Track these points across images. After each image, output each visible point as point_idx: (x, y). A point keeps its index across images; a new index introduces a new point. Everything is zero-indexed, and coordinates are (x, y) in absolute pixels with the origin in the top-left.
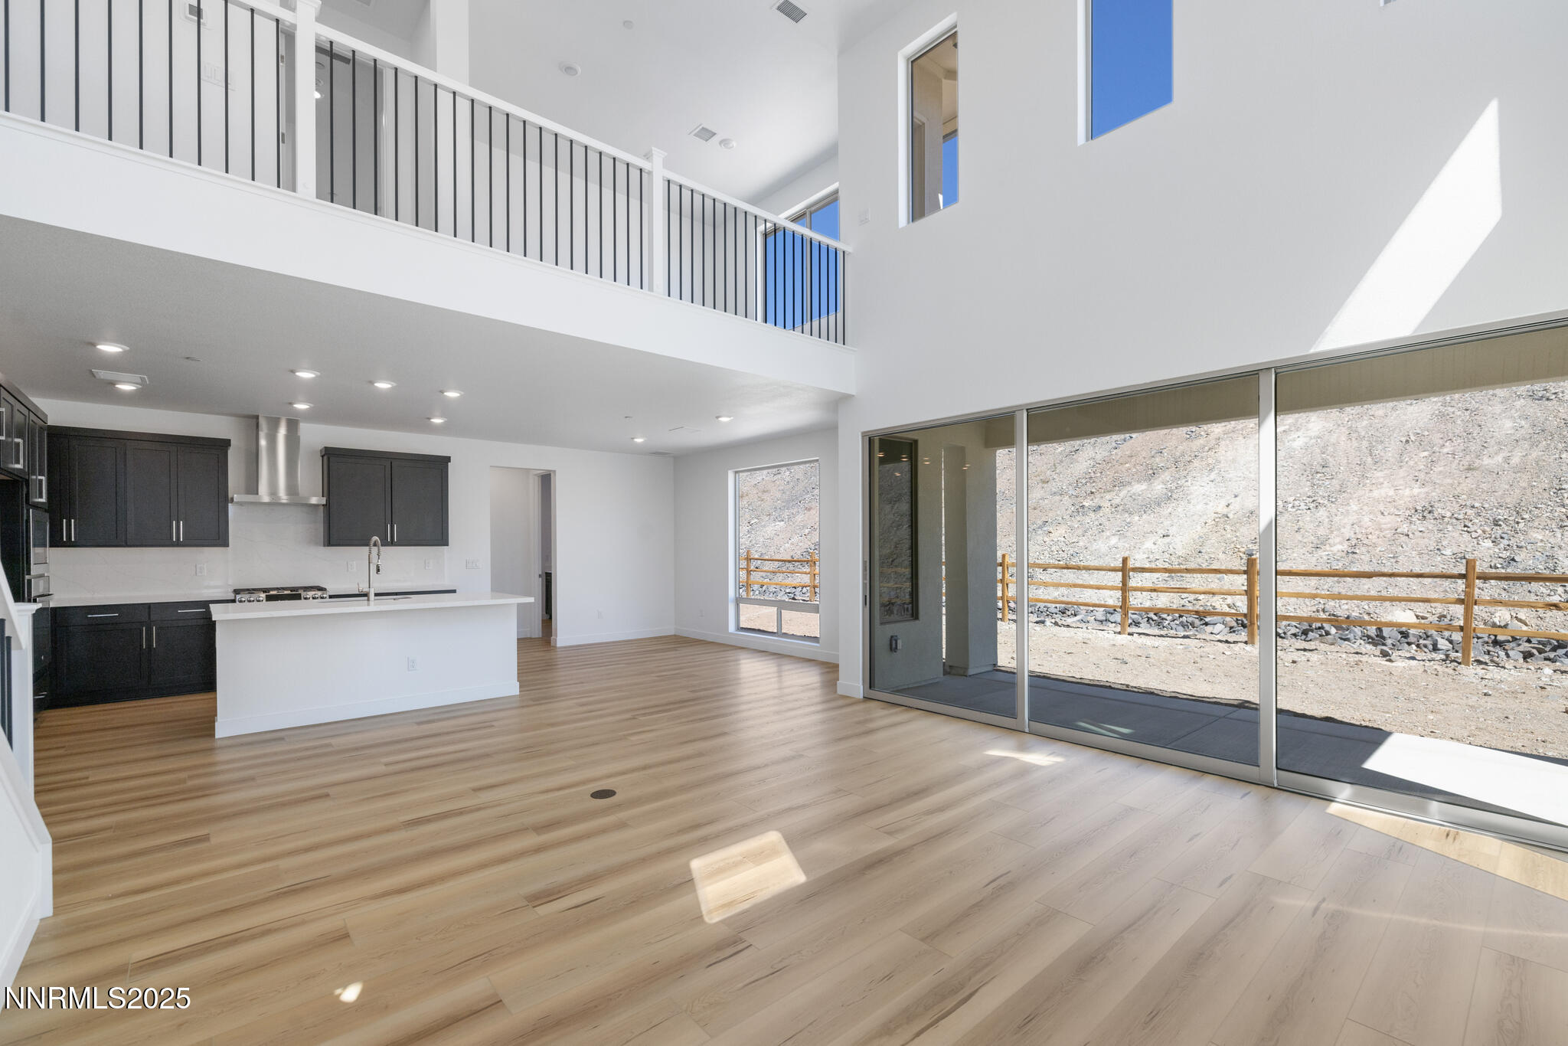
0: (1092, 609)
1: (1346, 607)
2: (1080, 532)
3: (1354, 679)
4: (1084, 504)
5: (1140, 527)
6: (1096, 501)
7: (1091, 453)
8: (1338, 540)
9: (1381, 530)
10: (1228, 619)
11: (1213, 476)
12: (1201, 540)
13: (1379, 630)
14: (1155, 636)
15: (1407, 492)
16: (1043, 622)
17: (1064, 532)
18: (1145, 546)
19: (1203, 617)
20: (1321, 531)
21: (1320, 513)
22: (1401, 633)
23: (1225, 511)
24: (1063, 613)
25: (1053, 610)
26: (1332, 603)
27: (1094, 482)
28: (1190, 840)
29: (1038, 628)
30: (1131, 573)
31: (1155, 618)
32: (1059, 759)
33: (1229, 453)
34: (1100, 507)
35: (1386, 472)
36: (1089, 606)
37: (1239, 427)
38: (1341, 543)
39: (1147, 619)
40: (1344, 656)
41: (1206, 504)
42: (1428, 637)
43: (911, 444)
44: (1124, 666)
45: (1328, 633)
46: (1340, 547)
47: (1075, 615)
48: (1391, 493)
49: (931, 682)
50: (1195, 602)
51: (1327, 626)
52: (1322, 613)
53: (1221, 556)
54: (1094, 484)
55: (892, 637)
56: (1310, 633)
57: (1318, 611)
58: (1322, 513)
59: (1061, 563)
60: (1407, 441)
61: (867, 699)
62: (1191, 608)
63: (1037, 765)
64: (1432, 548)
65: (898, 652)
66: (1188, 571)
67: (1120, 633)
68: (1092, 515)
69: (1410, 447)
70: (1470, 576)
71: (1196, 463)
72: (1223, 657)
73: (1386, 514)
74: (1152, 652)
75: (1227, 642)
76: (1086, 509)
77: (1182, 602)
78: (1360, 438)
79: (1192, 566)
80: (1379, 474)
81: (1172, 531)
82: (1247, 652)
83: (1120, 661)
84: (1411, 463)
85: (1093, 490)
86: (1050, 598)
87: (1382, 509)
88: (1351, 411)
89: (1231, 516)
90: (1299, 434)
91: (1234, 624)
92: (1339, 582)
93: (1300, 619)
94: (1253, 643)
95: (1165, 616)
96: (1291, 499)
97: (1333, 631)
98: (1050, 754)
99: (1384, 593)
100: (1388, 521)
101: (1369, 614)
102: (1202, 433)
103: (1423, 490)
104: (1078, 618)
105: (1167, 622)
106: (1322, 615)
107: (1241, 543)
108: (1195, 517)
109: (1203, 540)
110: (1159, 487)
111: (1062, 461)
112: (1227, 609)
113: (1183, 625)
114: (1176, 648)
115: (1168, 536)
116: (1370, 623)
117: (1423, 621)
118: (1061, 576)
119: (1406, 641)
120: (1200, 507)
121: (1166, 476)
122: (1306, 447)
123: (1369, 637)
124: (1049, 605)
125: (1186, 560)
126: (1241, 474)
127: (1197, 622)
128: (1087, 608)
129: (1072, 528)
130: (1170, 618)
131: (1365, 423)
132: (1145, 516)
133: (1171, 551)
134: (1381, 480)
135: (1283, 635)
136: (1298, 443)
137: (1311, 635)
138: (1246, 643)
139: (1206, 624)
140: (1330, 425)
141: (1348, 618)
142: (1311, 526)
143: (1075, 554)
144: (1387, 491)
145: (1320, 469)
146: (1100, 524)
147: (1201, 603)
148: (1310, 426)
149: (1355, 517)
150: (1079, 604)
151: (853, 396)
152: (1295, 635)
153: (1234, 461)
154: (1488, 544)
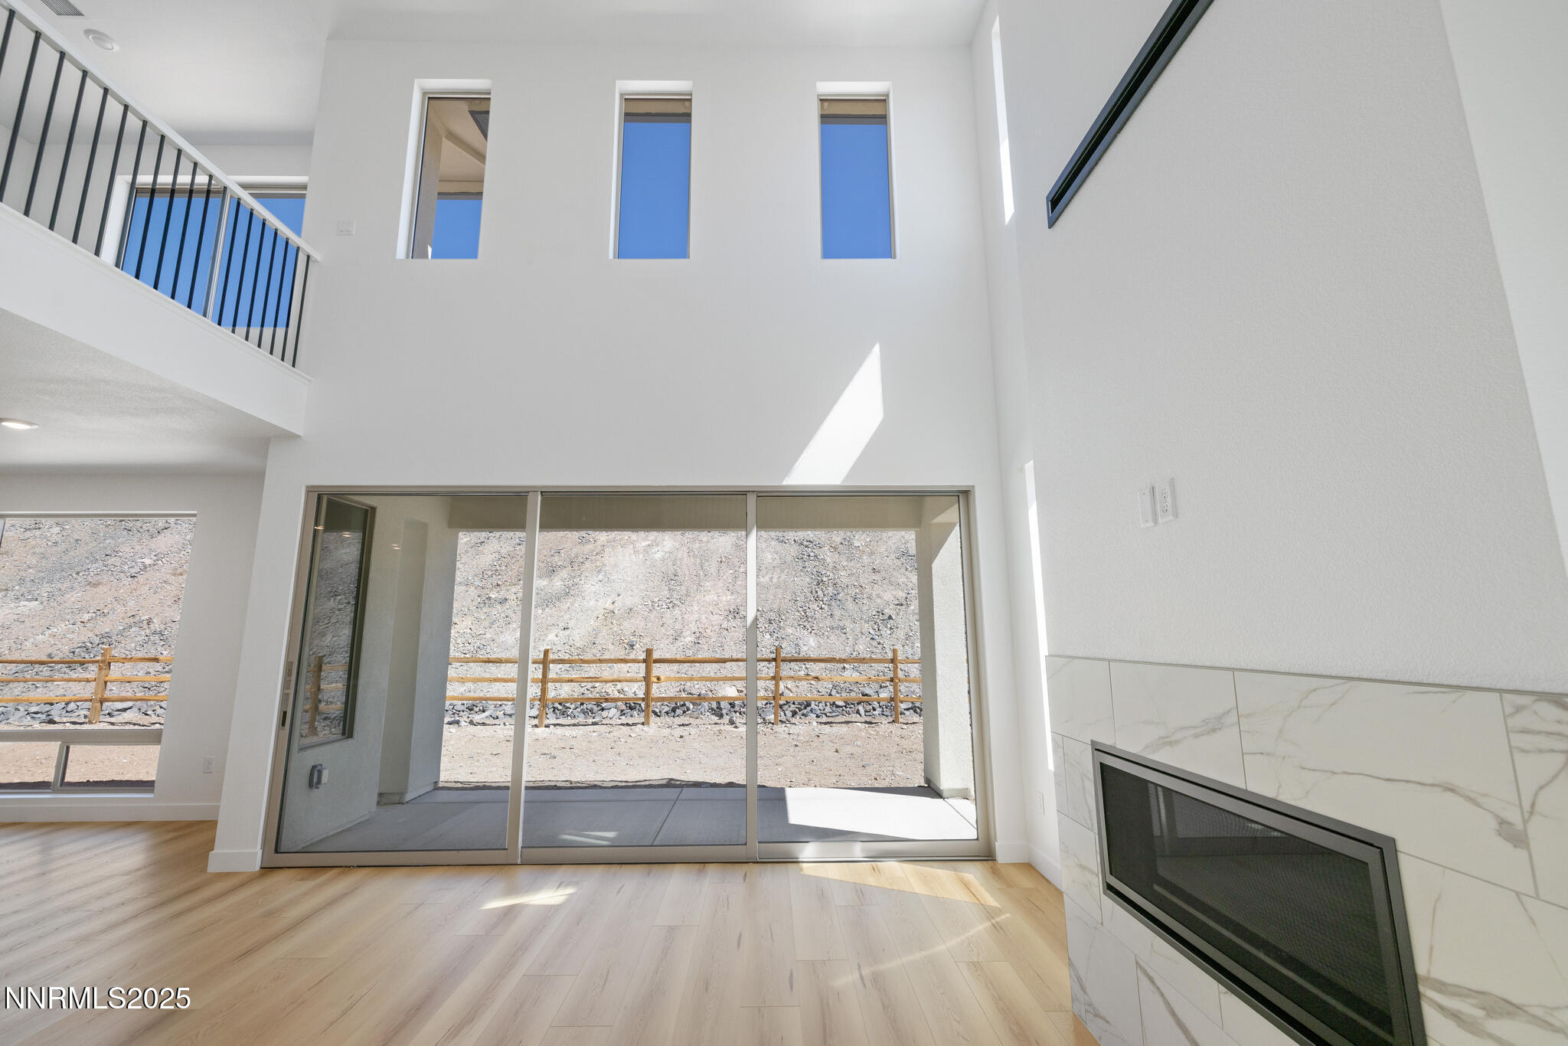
0: (500, 703)
1: (697, 686)
2: (486, 624)
3: (724, 746)
4: (491, 595)
5: (544, 620)
6: (502, 593)
7: (497, 547)
8: (688, 633)
9: (712, 626)
10: (619, 703)
11: (601, 577)
12: (595, 632)
13: (719, 703)
14: (569, 725)
15: (724, 598)
16: (458, 722)
17: (470, 623)
18: (549, 638)
19: (602, 702)
20: (678, 626)
21: (676, 611)
22: (730, 704)
23: (611, 607)
24: (471, 710)
25: (459, 707)
26: (688, 684)
27: (499, 574)
28: (739, 946)
29: (453, 729)
30: (551, 665)
31: (560, 707)
32: (570, 890)
33: (611, 559)
34: (506, 599)
35: (711, 582)
36: (498, 700)
37: (618, 538)
38: (690, 635)
39: (552, 709)
40: (709, 727)
41: (597, 601)
43: (367, 511)
44: (553, 760)
45: (688, 709)
46: (689, 639)
47: (484, 711)
48: (715, 598)
49: (360, 821)
50: (592, 690)
51: (687, 703)
52: (683, 693)
53: (611, 647)
54: (500, 577)
55: (314, 767)
56: (677, 710)
57: (680, 691)
58: (677, 611)
59: (468, 656)
60: (721, 562)
61: (267, 869)
62: (590, 696)
63: (552, 906)
64: (740, 639)
65: (321, 787)
66: (583, 661)
67: (536, 726)
68: (499, 607)
69: (723, 565)
70: (779, 660)
71: (588, 564)
72: (630, 740)
73: (713, 613)
74: (573, 742)
75: (628, 724)
76: (492, 601)
77: (582, 690)
78: (695, 556)
79: (588, 656)
80: (708, 584)
81: (571, 624)
82: (645, 732)
83: (548, 756)
84: (725, 577)
85: (499, 583)
86: (455, 695)
87: (712, 610)
88: (690, 535)
89: (616, 612)
90: (659, 548)
91: (624, 707)
92: (691, 667)
93: (671, 699)
94: (648, 724)
95: (568, 705)
96: (656, 600)
97: (691, 707)
98: (559, 886)
99: (719, 675)
100: (716, 619)
101: (711, 691)
102: (591, 540)
103: (733, 597)
104: (487, 713)
105: (571, 711)
106: (684, 695)
107: (624, 635)
108: (589, 612)
109: (596, 632)
110: (558, 583)
111: (467, 552)
112: (617, 695)
113: (584, 712)
114: (591, 736)
115: (567, 629)
116: (713, 699)
117: (744, 695)
118: (467, 670)
119: (733, 709)
120: (592, 603)
121: (564, 574)
122: (663, 560)
123: (712, 709)
124: (455, 702)
125: (583, 651)
126: (621, 577)
127: (595, 708)
128: (495, 702)
129: (478, 619)
130: (573, 706)
131: (697, 545)
132: (547, 610)
133: (571, 642)
134: (709, 588)
135: (659, 714)
136: (658, 556)
137: (678, 712)
138: (643, 724)
139: (603, 709)
140: (677, 545)
141: (699, 695)
142: (671, 621)
143: (482, 647)
144: (712, 597)
145: (673, 577)
146: (507, 617)
147: (597, 690)
148: (665, 543)
149: (697, 616)
150: (487, 699)
151: (299, 436)
152: (667, 713)
153: (616, 565)
154: (768, 636)
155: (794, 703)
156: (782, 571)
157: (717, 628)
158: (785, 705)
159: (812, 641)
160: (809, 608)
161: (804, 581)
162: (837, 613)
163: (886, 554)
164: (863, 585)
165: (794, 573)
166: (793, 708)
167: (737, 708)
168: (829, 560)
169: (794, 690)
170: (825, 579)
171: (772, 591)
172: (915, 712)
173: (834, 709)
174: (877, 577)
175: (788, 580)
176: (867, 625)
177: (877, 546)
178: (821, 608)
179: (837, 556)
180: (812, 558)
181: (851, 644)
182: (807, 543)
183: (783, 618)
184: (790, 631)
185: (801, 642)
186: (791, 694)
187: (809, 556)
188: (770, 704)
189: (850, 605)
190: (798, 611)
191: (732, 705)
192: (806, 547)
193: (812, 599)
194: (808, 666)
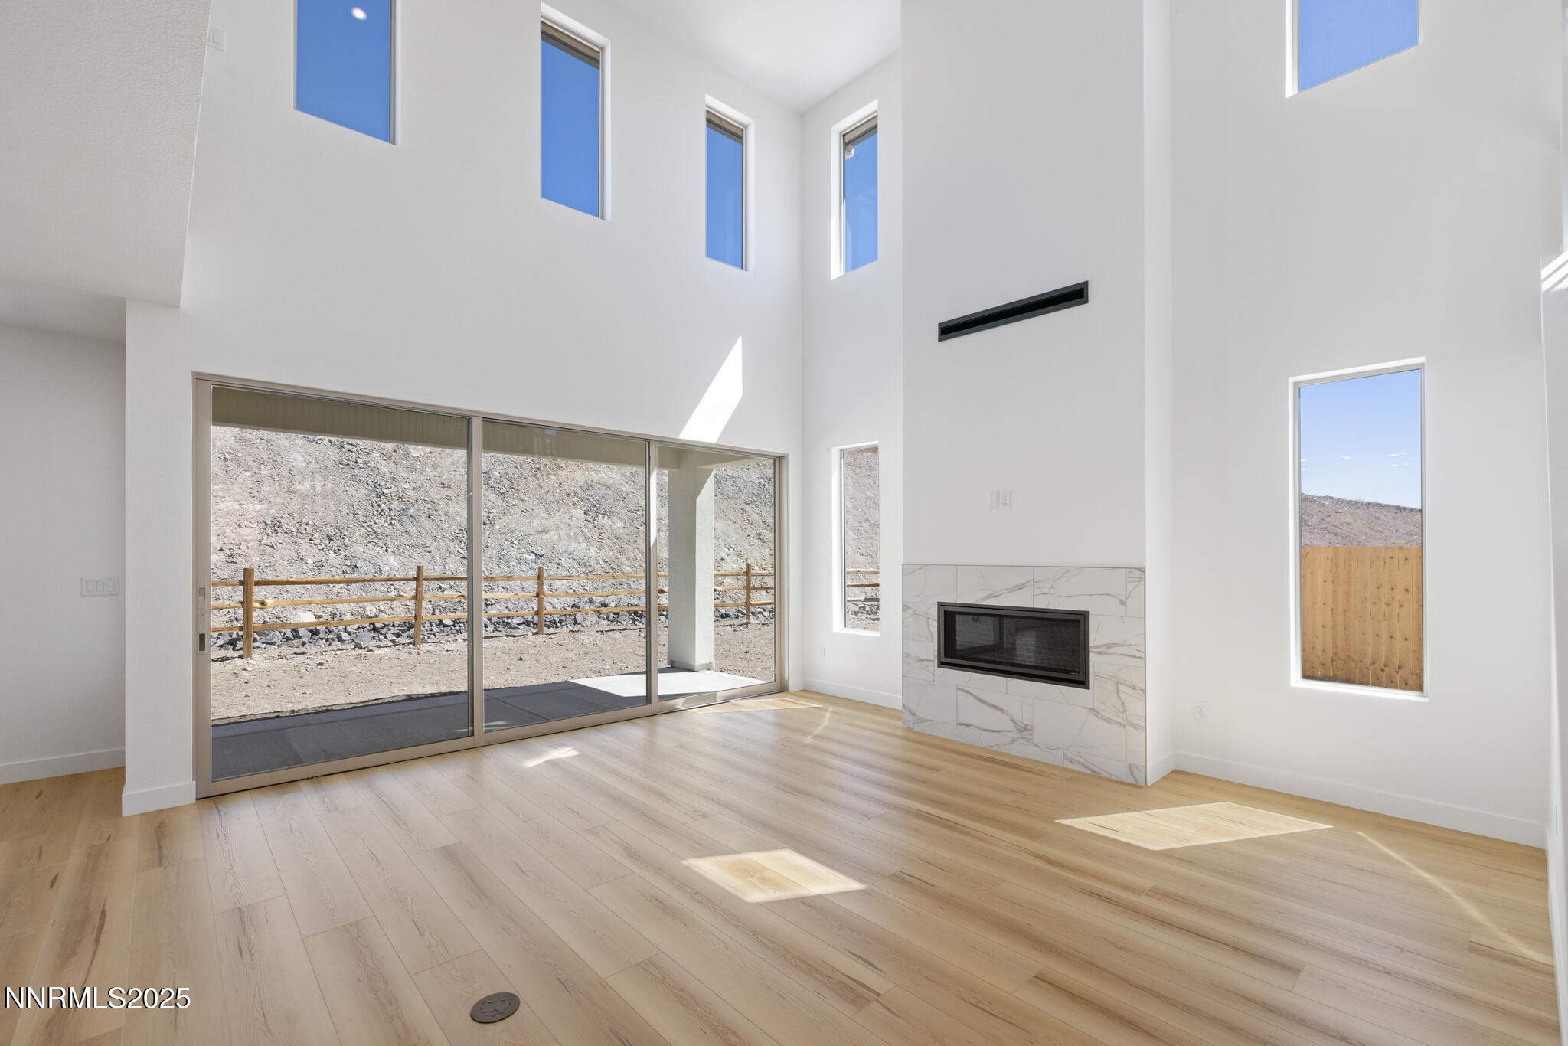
15: (250, 507)
22: (311, 631)
42: (330, 632)
52: (235, 622)
56: (238, 642)
57: (231, 620)
73: (243, 526)
94: (250, 656)
117: (321, 620)
119: (318, 637)
138: (242, 657)
154: (332, 555)
155: (393, 626)
156: (325, 478)
157: (256, 545)
158: (382, 628)
159: (393, 560)
160: (375, 523)
161: (359, 493)
162: (413, 530)
163: (453, 468)
164: (435, 501)
165: (343, 481)
166: (394, 630)
167: (322, 635)
168: (383, 469)
169: (388, 611)
170: (386, 491)
171: (319, 501)
172: (528, 625)
173: (442, 628)
174: (448, 492)
175: (336, 489)
176: (452, 544)
177: (441, 458)
178: (391, 524)
179: (393, 465)
180: (361, 465)
181: (439, 563)
182: (350, 447)
183: (346, 533)
184: (361, 549)
185: (378, 561)
186: (386, 616)
187: (356, 462)
188: (363, 628)
189: (426, 522)
190: (363, 527)
191: (315, 632)
192: (349, 451)
193: (375, 513)
194: (397, 587)
